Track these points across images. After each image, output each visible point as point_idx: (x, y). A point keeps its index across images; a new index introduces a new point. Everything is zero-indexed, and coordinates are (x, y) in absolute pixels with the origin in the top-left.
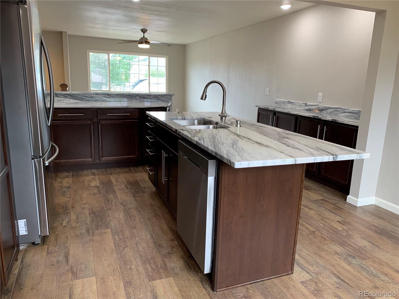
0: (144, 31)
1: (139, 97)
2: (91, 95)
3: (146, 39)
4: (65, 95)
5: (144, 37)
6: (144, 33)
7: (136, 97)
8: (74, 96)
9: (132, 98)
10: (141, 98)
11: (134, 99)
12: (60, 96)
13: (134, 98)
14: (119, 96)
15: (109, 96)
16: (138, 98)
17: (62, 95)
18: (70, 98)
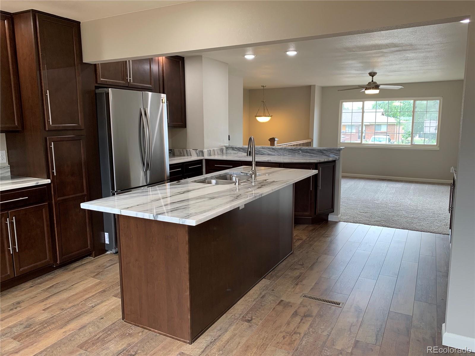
0: (372, 74)
1: (302, 152)
2: (259, 149)
3: (375, 83)
4: (239, 149)
5: (372, 81)
6: (373, 76)
7: (299, 151)
8: (245, 150)
9: (295, 152)
10: (304, 152)
11: (297, 154)
12: (235, 150)
13: (296, 152)
14: (283, 150)
15: (273, 150)
16: (300, 152)
17: (237, 149)
18: (242, 152)
